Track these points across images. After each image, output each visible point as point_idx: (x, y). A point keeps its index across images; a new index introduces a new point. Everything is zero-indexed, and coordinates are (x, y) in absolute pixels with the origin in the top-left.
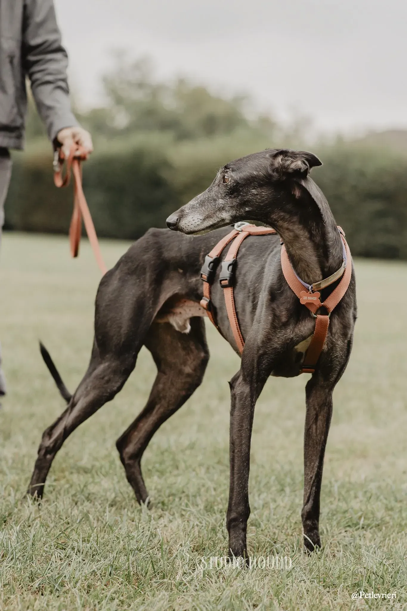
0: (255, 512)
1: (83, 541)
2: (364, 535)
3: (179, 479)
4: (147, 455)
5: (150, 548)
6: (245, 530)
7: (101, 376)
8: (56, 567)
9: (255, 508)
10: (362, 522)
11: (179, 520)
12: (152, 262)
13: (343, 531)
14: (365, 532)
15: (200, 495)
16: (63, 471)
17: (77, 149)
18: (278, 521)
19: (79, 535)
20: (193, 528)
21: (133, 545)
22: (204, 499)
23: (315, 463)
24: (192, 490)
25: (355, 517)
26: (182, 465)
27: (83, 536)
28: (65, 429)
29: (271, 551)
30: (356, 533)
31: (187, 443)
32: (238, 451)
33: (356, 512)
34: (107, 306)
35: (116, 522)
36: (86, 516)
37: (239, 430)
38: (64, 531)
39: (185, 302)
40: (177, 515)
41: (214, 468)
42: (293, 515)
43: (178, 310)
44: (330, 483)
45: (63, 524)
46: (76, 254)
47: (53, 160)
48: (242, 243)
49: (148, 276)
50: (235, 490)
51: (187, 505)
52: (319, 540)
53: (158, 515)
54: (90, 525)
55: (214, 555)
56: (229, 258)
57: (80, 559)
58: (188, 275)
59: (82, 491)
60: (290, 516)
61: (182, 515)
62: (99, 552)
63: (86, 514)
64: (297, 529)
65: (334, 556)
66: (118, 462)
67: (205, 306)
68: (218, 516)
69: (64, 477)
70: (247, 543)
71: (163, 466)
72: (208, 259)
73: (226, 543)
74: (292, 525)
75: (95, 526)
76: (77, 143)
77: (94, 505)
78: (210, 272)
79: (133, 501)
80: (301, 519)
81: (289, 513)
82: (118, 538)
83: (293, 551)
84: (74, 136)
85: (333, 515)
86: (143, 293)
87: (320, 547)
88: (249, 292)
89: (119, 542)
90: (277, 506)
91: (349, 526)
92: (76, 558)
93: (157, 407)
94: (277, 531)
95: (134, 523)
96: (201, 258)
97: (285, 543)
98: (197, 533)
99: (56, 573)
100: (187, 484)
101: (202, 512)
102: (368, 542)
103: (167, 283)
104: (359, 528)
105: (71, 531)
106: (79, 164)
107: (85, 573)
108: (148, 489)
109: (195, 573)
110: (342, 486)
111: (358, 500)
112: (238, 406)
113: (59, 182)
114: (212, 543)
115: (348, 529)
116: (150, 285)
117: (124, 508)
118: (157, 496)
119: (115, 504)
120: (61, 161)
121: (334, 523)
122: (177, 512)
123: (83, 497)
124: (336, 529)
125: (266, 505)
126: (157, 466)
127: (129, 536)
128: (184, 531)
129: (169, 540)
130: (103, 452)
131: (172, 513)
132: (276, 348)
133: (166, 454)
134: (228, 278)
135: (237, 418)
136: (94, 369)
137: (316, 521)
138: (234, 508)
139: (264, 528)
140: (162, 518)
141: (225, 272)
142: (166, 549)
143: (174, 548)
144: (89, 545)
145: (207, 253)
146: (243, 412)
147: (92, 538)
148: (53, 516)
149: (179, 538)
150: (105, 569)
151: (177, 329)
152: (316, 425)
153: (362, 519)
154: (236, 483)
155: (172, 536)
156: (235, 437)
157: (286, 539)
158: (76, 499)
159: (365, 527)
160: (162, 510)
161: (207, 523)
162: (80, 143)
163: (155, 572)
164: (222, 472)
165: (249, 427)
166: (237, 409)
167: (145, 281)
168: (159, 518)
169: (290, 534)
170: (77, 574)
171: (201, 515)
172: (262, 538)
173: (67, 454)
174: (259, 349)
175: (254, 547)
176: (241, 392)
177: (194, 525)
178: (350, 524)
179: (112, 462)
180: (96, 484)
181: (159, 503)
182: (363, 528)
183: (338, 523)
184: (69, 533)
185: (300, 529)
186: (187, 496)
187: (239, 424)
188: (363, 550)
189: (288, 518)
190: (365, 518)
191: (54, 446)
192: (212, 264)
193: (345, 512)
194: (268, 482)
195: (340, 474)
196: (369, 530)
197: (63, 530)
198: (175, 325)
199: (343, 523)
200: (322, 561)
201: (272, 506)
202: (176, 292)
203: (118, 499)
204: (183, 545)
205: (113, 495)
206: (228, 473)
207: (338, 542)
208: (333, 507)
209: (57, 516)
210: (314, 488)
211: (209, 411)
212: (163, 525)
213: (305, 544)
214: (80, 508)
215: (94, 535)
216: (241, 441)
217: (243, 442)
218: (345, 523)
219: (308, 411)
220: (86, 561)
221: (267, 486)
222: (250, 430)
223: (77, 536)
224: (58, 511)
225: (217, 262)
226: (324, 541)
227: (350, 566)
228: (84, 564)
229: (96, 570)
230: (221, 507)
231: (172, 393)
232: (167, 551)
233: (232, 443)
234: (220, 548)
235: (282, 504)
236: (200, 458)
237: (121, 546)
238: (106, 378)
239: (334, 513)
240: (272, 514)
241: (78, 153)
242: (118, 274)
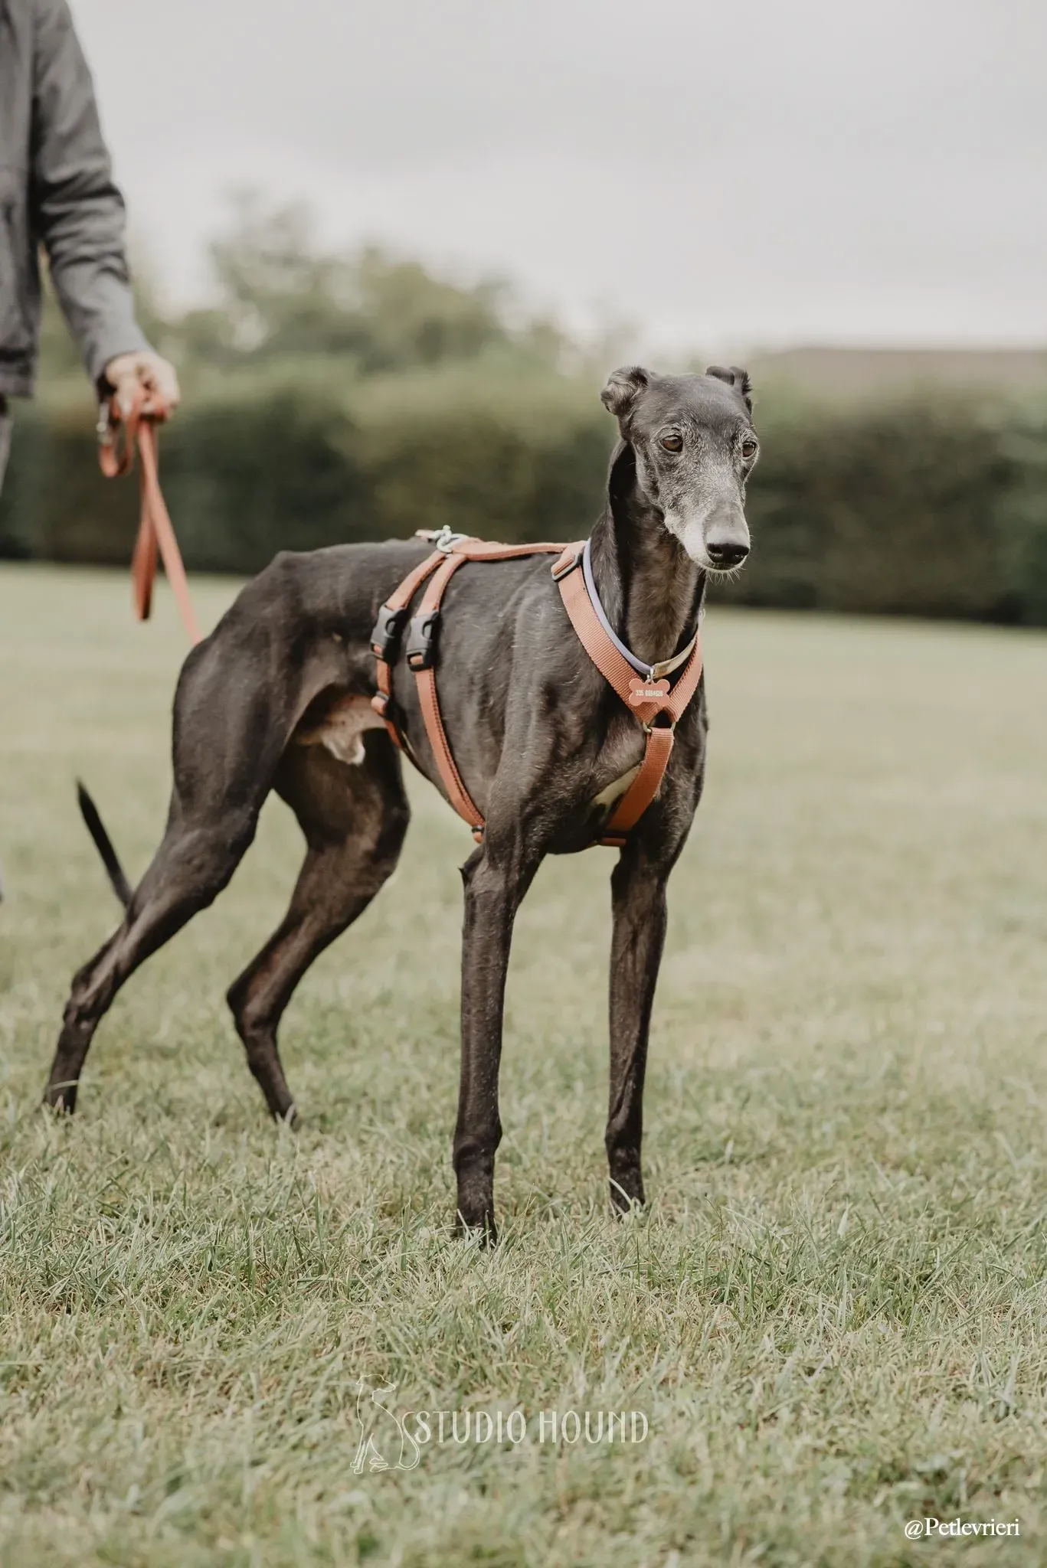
0: (512, 1133)
1: (155, 1199)
2: (733, 1176)
3: (357, 1067)
4: (291, 1019)
5: (292, 1210)
6: (489, 1171)
7: (187, 858)
8: (100, 1254)
9: (512, 1126)
10: (729, 1149)
11: (356, 1154)
12: (282, 622)
13: (692, 1169)
14: (735, 1171)
15: (399, 1100)
16: (118, 1054)
17: (147, 400)
18: (558, 1151)
19: (148, 1187)
20: (382, 1167)
21: (259, 1206)
22: (407, 1108)
23: (631, 1033)
24: (383, 1090)
25: (716, 1140)
26: (365, 1040)
27: (157, 1189)
28: (116, 968)
29: (542, 1213)
30: (717, 1174)
31: (374, 993)
32: (479, 1011)
33: (718, 1130)
34: (194, 713)
35: (225, 1159)
36: (162, 1148)
37: (482, 969)
38: (117, 1178)
39: (352, 699)
40: (351, 1142)
41: (429, 1043)
42: (590, 1138)
43: (340, 717)
44: (667, 1070)
45: (116, 1164)
46: (146, 614)
47: (97, 421)
48: (451, 577)
49: (275, 649)
50: (472, 1091)
51: (371, 1122)
52: (641, 1190)
53: (311, 1142)
54: (171, 1166)
55: (426, 1224)
56: (426, 610)
57: (149, 1236)
58: (351, 646)
59: (158, 1094)
60: (582, 1141)
61: (361, 1142)
62: (188, 1220)
63: (162, 1144)
64: (597, 1168)
65: (672, 1220)
66: (233, 1036)
67: (381, 710)
68: (436, 1142)
69: (120, 1067)
70: (495, 1197)
71: (326, 1041)
72: (386, 613)
73: (450, 1197)
74: (587, 1158)
75: (181, 1167)
76: (147, 386)
77: (180, 1123)
78: (389, 640)
79: (261, 1115)
80: (603, 1145)
81: (581, 1135)
82: (227, 1192)
83: (588, 1213)
84: (140, 371)
85: (673, 1137)
86: (265, 684)
87: (643, 1202)
88: (473, 683)
89: (230, 1200)
90: (558, 1120)
91: (704, 1159)
92: (139, 1235)
93: (308, 920)
94: (554, 1172)
95: (261, 1160)
96: (373, 611)
97: (570, 1195)
98: (392, 1178)
99: (96, 1267)
100: (373, 1077)
101: (402, 1134)
102: (741, 1190)
103: (313, 664)
104: (723, 1163)
105: (132, 1178)
106: (151, 430)
107: (158, 1265)
108: (291, 1090)
109: (385, 1260)
110: (692, 1076)
111: (722, 1105)
112: (480, 918)
113: (110, 467)
114: (421, 1199)
115: (701, 1164)
116: (280, 667)
117: (243, 1130)
118: (310, 1103)
119: (225, 1122)
120: (114, 422)
121: (673, 1153)
122: (352, 1136)
123: (158, 1108)
124: (677, 1167)
125: (533, 1118)
126: (313, 1040)
127: (250, 1187)
128: (363, 1176)
129: (333, 1193)
130: (203, 1014)
131: (340, 1138)
132: (562, 800)
133: (331, 1016)
134: (424, 651)
135: (477, 945)
136: (173, 843)
137: (635, 1151)
138: (469, 1127)
139: (528, 1165)
140: (319, 1150)
141: (417, 639)
142: (327, 1212)
143: (343, 1209)
144: (167, 1207)
145: (383, 600)
146: (489, 931)
147: (174, 1192)
148: (95, 1149)
149: (355, 1189)
150: (202, 1256)
151: (338, 756)
152: (634, 953)
153: (731, 1144)
154: (473, 1075)
155: (339, 1186)
156: (472, 983)
157: (574, 1189)
158: (144, 1113)
159: (736, 1160)
160: (322, 1132)
161: (413, 1158)
162: (153, 385)
163: (302, 1261)
164: (445, 1052)
165: (501, 963)
166: (477, 925)
167: (268, 660)
168: (315, 1148)
169: (582, 1176)
170: (142, 1268)
171: (401, 1141)
172: (524, 1185)
173: (127, 1020)
174: (525, 803)
175: (506, 1205)
176: (486, 892)
177: (384, 1161)
178: (706, 1154)
179: (220, 1036)
180: (185, 1079)
181: (314, 1117)
182: (732, 1162)
183: (682, 1153)
184: (128, 1183)
185: (602, 1167)
186: (373, 1102)
187: (481, 955)
188: (730, 1209)
189: (579, 1144)
190: (736, 1142)
191: (95, 1003)
192: (392, 624)
193: (697, 1129)
194: (539, 1072)
195: (688, 1052)
196: (743, 1166)
197: (115, 1174)
198: (332, 747)
199: (692, 1152)
200: (645, 1231)
201: (546, 1120)
202: (331, 681)
203: (231, 1111)
204: (362, 1203)
205: (221, 1104)
206: (458, 1054)
207: (681, 1192)
208: (671, 1120)
209: (104, 1148)
210: (630, 1083)
211: (421, 925)
212: (322, 1163)
213: (612, 1196)
214: (151, 1130)
215: (178, 1185)
216: (484, 991)
217: (489, 992)
218: (695, 1152)
219: (617, 925)
220: (162, 1239)
221: (538, 1081)
222: (504, 969)
223: (145, 1189)
224: (106, 1135)
225: (402, 619)
226: (651, 1191)
227: (704, 1240)
228: (157, 1247)
229: (181, 1259)
230: (441, 1123)
231: (338, 890)
232: (329, 1217)
233: (466, 994)
234: (439, 1208)
235: (567, 1116)
236: (401, 1023)
237: (233, 1209)
238: (196, 862)
239: (671, 1133)
240: (545, 1138)
241: (149, 408)
242: (216, 650)
